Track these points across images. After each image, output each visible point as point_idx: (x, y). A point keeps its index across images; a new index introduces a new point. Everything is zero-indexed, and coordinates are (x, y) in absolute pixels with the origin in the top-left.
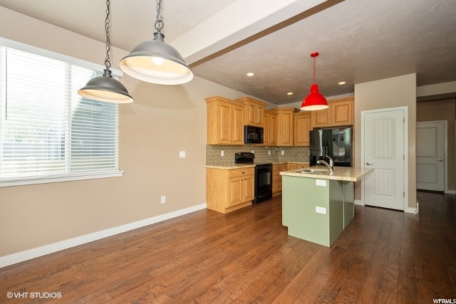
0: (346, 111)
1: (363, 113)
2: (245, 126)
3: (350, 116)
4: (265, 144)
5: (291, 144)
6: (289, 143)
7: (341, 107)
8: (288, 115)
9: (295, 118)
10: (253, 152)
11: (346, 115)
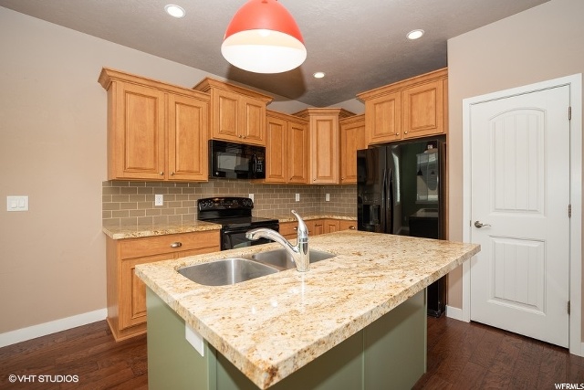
0: (432, 103)
1: (466, 102)
2: (210, 141)
3: (440, 114)
4: (268, 179)
5: (335, 181)
6: (331, 177)
7: (421, 96)
8: (327, 124)
9: (343, 127)
10: (251, 196)
11: (432, 113)
